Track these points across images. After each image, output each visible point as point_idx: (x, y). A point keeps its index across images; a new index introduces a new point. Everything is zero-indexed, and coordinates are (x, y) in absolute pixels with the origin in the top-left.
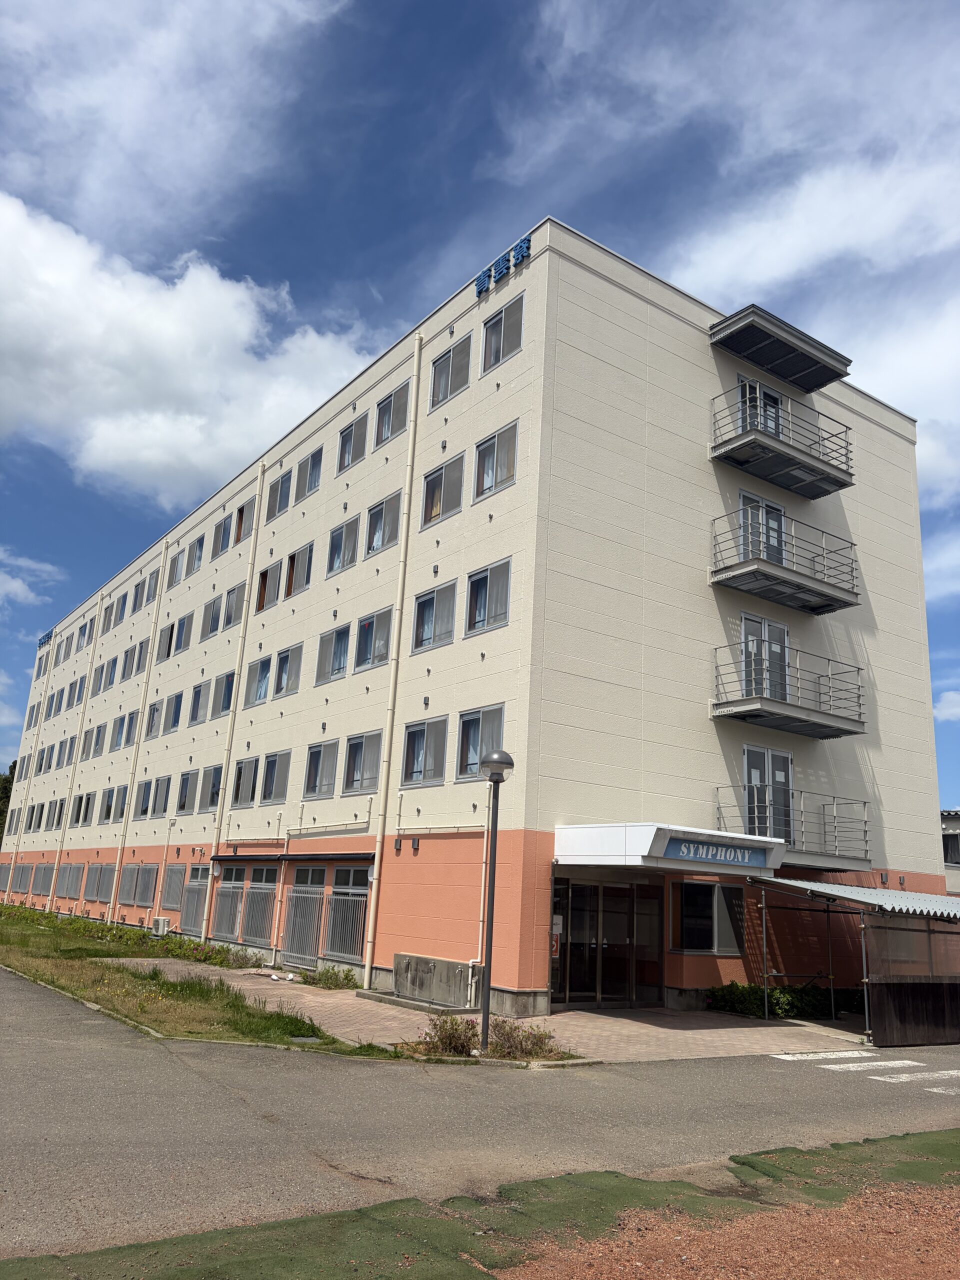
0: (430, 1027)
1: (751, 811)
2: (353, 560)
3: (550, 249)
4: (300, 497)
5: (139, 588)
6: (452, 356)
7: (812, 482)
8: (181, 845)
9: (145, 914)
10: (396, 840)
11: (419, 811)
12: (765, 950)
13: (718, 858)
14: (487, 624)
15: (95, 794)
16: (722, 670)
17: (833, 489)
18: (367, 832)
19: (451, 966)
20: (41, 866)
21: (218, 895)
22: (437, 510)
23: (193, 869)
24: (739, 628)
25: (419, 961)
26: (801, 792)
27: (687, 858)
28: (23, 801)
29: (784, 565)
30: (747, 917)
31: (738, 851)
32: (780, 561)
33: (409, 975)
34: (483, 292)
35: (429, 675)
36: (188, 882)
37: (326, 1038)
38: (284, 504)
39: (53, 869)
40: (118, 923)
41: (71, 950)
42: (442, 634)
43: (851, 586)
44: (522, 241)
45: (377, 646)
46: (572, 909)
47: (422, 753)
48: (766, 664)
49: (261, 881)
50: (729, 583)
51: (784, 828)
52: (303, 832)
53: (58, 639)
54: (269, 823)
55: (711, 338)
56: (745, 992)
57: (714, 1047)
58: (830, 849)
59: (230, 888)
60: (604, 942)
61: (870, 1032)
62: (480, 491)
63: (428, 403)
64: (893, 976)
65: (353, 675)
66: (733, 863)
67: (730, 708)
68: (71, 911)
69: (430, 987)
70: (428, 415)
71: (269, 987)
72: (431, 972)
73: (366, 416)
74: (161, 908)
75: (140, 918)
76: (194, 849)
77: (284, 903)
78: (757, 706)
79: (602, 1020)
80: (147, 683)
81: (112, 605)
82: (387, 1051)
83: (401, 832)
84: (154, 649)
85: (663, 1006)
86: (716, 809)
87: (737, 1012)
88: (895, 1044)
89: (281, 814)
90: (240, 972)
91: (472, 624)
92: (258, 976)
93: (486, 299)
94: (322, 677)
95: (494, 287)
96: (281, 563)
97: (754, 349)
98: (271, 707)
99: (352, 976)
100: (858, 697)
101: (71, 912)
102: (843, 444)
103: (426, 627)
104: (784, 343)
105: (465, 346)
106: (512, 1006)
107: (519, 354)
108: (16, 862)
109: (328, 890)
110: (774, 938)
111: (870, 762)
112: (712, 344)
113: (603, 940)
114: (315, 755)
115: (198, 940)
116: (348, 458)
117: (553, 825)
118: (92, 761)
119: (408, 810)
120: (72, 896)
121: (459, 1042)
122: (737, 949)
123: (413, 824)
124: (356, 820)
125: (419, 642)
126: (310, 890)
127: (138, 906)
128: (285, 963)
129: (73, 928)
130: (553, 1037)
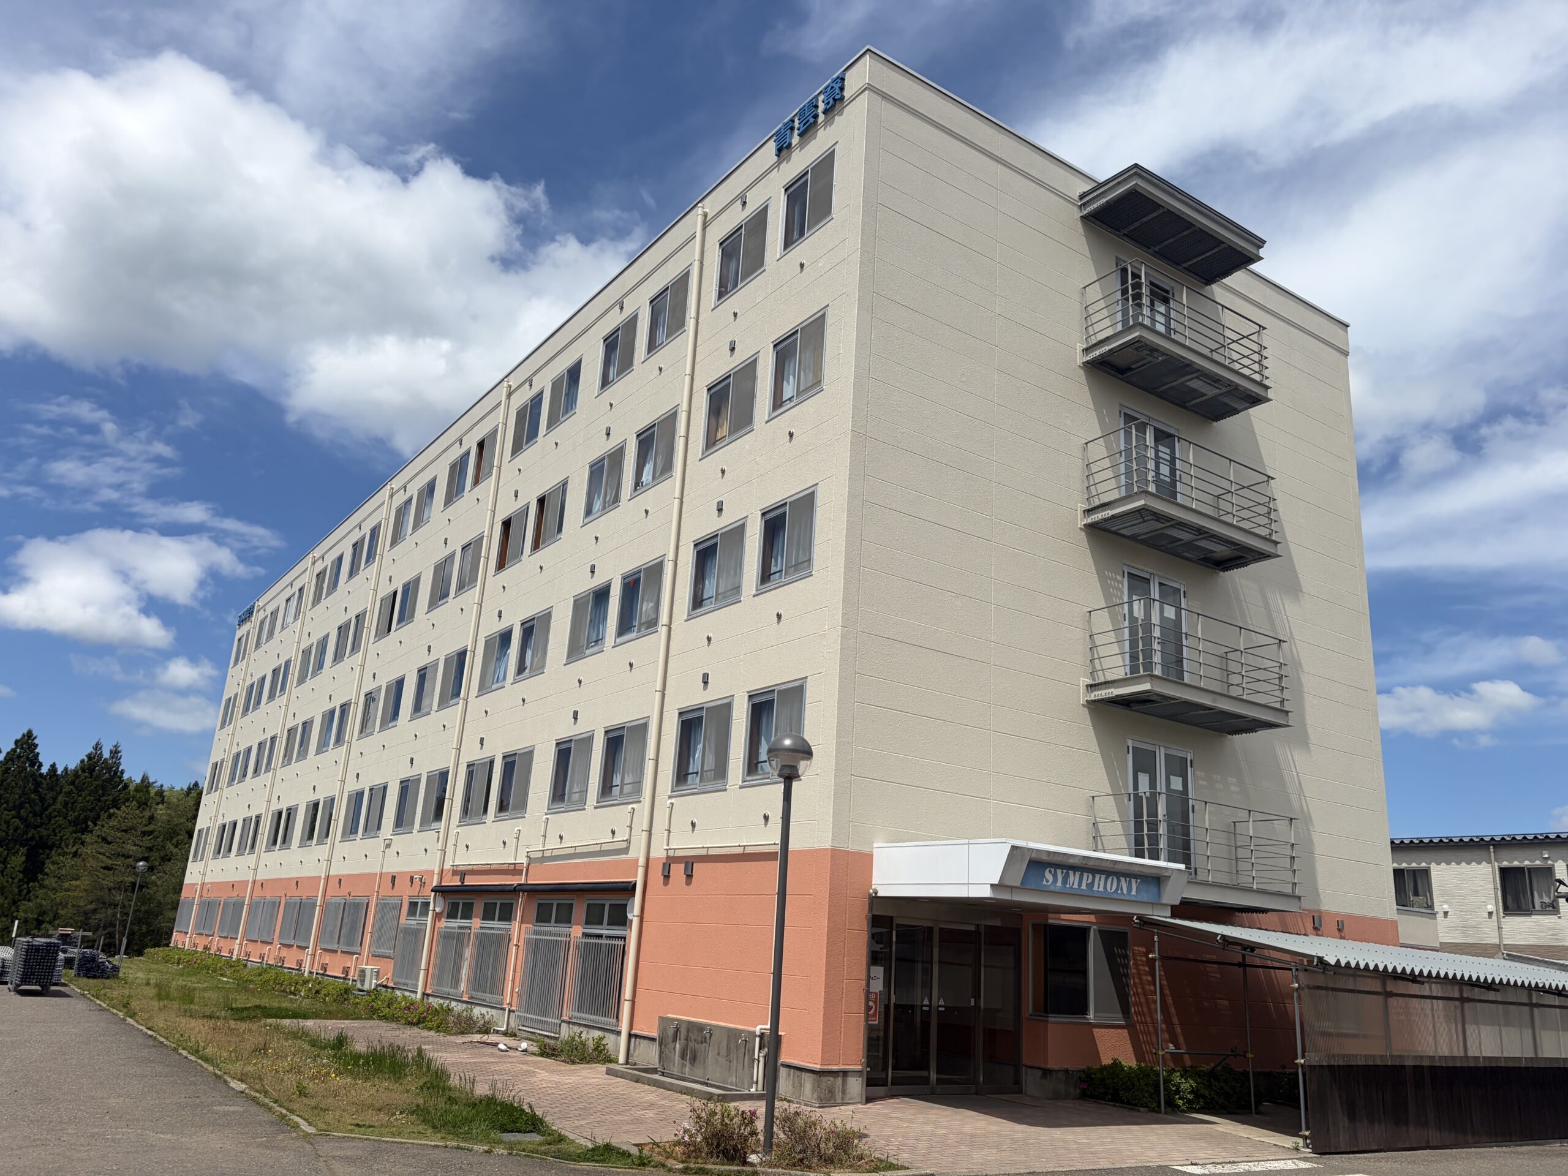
0: (691, 1120)
1: (1138, 826)
2: (616, 499)
3: (869, 88)
4: (553, 422)
5: (357, 547)
6: (743, 233)
7: (1214, 398)
8: (397, 873)
9: (350, 962)
10: (664, 864)
11: (693, 825)
12: (1159, 1016)
13: (1095, 888)
14: (785, 575)
15: (297, 808)
16: (1099, 640)
17: (1242, 407)
18: (627, 854)
19: (732, 1034)
20: (230, 900)
21: (440, 936)
22: (724, 430)
23: (411, 902)
24: (1121, 586)
25: (693, 1027)
26: (1206, 803)
27: (1052, 888)
28: (213, 818)
29: (1179, 501)
30: (1134, 971)
31: (1123, 879)
32: (1174, 494)
33: (678, 1046)
34: (783, 150)
35: (709, 645)
36: (403, 920)
37: (550, 1134)
38: (533, 434)
39: (243, 904)
40: (317, 974)
41: (246, 1008)
42: (728, 591)
43: (1267, 532)
44: (834, 81)
45: (644, 610)
46: (897, 959)
47: (700, 747)
48: (1157, 633)
49: (493, 919)
50: (1107, 526)
51: (1182, 851)
52: (548, 854)
53: (262, 615)
54: (504, 843)
55: (1081, 210)
56: (1133, 1075)
57: (1092, 1153)
58: (1244, 880)
59: (454, 928)
60: (940, 1003)
61: (1307, 1133)
62: (778, 402)
63: (714, 294)
64: (1338, 1055)
65: (613, 647)
66: (1115, 896)
67: (1110, 691)
68: (263, 958)
69: (705, 1061)
70: (712, 310)
71: (492, 1060)
72: (706, 1042)
73: (636, 316)
74: (370, 956)
75: (344, 968)
76: (412, 878)
77: (521, 948)
78: (1146, 686)
79: (935, 1111)
80: (363, 666)
81: (325, 570)
82: (629, 1155)
83: (671, 853)
84: (371, 623)
85: (1020, 1092)
86: (1092, 825)
87: (1122, 1102)
88: (1342, 1150)
89: (520, 830)
90: (460, 1039)
91: (766, 576)
92: (482, 1045)
93: (788, 159)
94: (575, 651)
95: (797, 142)
96: (528, 508)
97: (1137, 224)
98: (511, 691)
99: (604, 1045)
100: (1279, 678)
101: (263, 960)
102: (1256, 348)
103: (707, 582)
104: (1178, 215)
105: (760, 219)
106: (814, 1090)
107: (829, 224)
108: (202, 896)
109: (577, 931)
110: (1170, 1001)
111: (1295, 767)
112: (1082, 217)
113: (939, 1001)
114: (564, 753)
115: (413, 995)
116: (613, 371)
117: (871, 843)
118: (295, 766)
119: (680, 824)
120: (264, 939)
121: (731, 1143)
122: (1120, 1015)
123: (686, 843)
124: (613, 838)
125: (697, 602)
126: (553, 930)
127: (342, 952)
128: (520, 1028)
129: (261, 980)
130: (866, 1136)
